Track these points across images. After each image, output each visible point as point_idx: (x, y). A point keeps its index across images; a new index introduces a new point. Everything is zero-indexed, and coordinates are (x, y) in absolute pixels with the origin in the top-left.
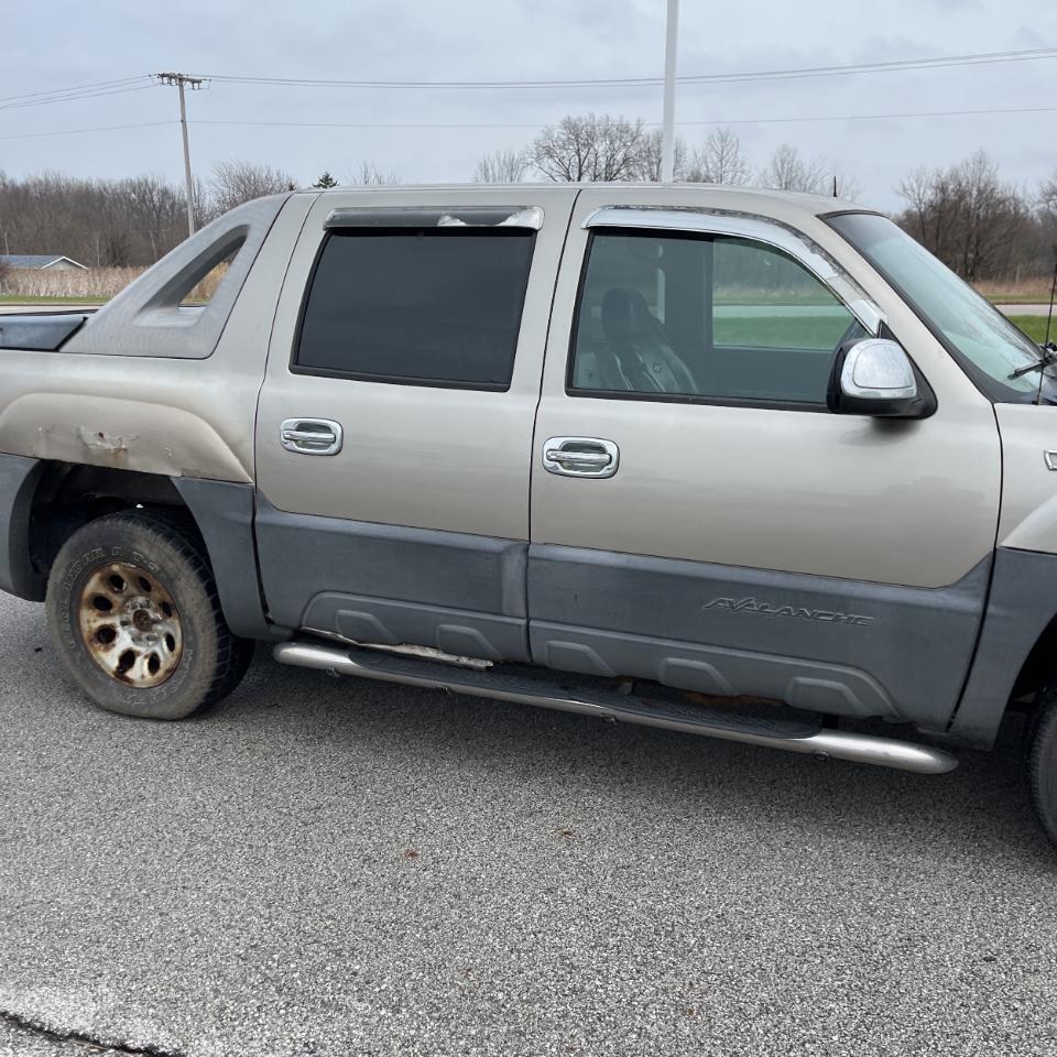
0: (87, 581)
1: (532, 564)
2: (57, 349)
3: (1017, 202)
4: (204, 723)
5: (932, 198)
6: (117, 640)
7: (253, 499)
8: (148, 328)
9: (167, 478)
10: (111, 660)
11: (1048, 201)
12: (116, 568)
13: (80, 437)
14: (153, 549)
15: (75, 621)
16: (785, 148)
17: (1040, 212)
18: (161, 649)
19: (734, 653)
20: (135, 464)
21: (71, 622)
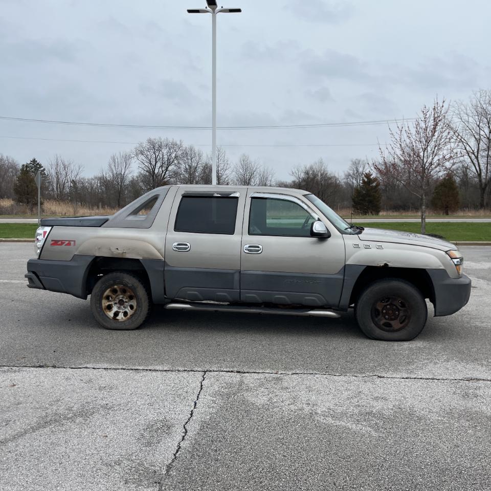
0: (105, 291)
1: (242, 275)
2: (100, 227)
3: (336, 179)
4: (140, 331)
5: (304, 176)
6: (113, 308)
7: (164, 263)
8: (130, 220)
9: (138, 260)
10: (111, 314)
11: (347, 179)
12: (116, 287)
13: (110, 250)
14: (130, 280)
15: (101, 304)
16: (244, 155)
17: (345, 183)
18: (128, 310)
19: (291, 293)
20: (128, 256)
21: (100, 304)
